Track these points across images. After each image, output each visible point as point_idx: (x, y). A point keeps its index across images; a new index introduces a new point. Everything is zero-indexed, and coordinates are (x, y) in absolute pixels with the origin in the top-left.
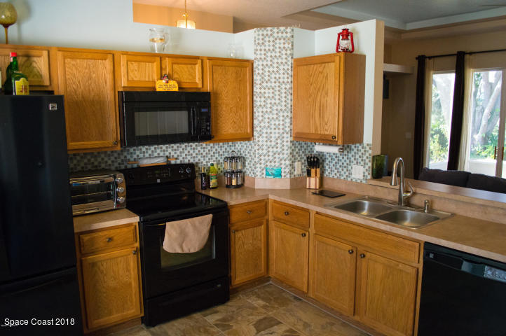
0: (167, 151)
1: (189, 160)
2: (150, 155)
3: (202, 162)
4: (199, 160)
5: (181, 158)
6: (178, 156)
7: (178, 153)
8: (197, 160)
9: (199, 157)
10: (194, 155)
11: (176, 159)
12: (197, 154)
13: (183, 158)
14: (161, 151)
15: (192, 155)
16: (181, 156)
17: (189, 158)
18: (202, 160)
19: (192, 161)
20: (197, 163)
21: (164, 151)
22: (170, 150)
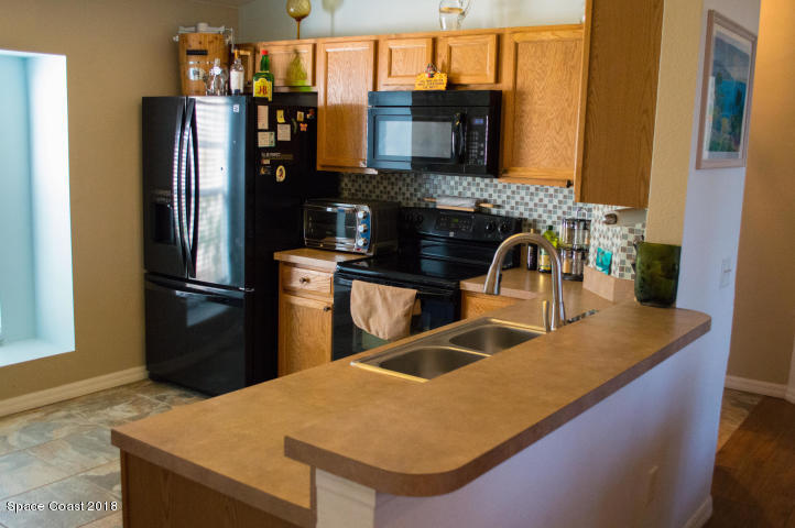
0: (486, 191)
1: (522, 214)
2: (460, 193)
3: (545, 222)
4: (540, 216)
5: (508, 208)
6: (503, 202)
7: (504, 197)
8: (535, 216)
9: (540, 210)
10: (531, 205)
11: (499, 206)
12: (536, 205)
13: (512, 208)
14: (477, 190)
15: (527, 204)
16: (508, 203)
17: (522, 208)
18: (545, 217)
19: (526, 215)
20: (535, 221)
21: (482, 190)
22: (491, 191)
